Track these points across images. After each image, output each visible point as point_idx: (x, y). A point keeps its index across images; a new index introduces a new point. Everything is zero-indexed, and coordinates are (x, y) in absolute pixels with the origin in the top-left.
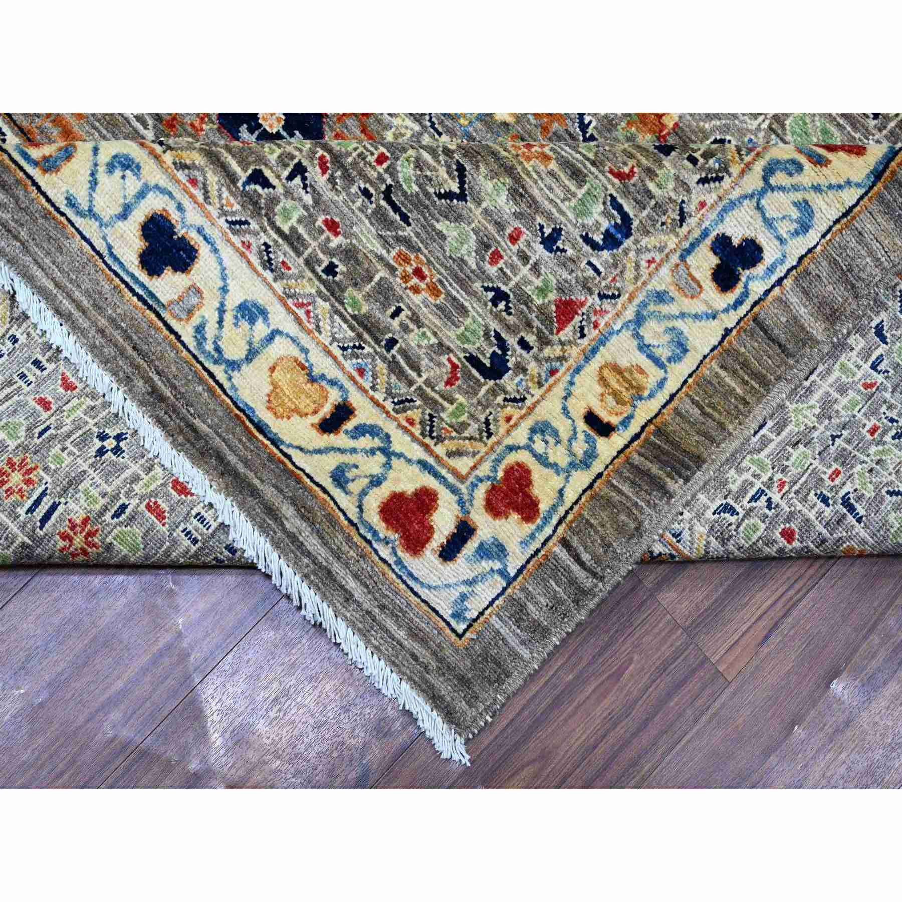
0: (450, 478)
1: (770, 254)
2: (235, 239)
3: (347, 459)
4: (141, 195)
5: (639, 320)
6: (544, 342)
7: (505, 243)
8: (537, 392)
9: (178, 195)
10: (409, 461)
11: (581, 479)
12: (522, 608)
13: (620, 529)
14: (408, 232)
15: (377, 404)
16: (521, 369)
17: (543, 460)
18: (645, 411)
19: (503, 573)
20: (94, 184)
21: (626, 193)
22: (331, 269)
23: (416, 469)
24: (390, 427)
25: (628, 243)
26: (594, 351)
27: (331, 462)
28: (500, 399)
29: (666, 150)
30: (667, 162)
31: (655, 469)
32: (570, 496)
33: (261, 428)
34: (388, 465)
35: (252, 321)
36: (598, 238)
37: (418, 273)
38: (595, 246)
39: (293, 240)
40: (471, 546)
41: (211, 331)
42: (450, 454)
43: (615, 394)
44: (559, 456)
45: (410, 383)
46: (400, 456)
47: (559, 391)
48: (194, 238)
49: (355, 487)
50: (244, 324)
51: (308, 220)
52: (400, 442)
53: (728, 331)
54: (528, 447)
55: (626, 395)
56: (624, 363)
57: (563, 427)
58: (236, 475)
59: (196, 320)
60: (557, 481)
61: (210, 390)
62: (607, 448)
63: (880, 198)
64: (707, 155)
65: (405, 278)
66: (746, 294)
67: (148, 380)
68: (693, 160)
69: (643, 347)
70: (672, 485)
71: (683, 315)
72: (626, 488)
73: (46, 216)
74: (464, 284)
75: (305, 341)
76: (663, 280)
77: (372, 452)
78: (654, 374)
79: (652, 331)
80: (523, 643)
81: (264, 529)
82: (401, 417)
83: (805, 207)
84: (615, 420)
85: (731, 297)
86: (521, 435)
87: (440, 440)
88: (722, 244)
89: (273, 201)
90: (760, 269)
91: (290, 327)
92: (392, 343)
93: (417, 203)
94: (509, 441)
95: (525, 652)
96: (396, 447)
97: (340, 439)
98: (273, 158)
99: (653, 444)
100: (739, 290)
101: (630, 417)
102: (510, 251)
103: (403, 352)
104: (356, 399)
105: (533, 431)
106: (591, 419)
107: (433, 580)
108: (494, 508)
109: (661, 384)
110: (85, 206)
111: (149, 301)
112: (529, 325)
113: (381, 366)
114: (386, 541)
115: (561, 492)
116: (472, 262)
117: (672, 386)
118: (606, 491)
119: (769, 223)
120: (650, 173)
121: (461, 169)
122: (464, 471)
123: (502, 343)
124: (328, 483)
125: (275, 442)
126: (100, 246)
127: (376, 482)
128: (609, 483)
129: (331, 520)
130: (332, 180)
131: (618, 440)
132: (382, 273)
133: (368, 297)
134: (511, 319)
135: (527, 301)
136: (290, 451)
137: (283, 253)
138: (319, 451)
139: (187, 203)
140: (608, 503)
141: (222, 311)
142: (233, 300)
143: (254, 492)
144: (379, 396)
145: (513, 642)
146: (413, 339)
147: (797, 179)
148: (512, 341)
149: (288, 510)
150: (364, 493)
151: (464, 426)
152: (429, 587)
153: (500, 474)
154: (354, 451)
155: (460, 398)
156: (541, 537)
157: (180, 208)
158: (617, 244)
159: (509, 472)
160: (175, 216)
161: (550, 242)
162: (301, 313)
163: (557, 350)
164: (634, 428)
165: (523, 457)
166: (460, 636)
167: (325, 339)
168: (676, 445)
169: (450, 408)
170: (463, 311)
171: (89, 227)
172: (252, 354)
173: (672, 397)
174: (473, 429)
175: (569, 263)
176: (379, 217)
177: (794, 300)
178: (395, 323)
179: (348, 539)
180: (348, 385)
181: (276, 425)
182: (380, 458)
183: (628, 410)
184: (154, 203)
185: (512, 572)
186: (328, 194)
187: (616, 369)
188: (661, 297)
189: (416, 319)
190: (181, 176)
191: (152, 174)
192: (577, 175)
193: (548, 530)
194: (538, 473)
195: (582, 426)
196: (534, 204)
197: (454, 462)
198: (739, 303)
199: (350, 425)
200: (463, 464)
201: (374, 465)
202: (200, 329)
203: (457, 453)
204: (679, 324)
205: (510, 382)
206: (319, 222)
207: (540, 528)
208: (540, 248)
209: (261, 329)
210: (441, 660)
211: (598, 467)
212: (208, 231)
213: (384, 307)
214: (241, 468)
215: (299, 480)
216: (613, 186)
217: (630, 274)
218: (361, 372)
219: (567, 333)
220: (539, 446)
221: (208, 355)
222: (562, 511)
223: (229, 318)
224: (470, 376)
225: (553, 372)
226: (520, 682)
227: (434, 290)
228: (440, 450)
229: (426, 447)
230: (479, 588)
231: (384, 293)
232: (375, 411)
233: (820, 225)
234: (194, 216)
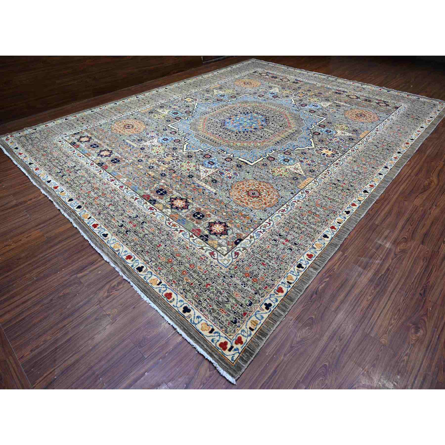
0: (229, 340)
1: (273, 305)
2: (197, 308)
3: (214, 337)
4: (183, 304)
5: (256, 314)
6: (242, 318)
7: (235, 306)
8: (242, 325)
9: (188, 304)
10: (223, 337)
11: (249, 338)
12: (242, 358)
13: (256, 345)
14: (221, 306)
15: (217, 328)
16: (239, 322)
17: (243, 335)
18: (258, 327)
19: (239, 353)
20: (177, 303)
21: (251, 299)
22: (210, 311)
23: (224, 338)
24: (220, 332)
25: (252, 305)
26: (250, 319)
27: (211, 338)
28: (236, 327)
29: (256, 293)
30: (256, 295)
31: (260, 336)
32: (248, 341)
33: (200, 333)
34: (220, 338)
35: (199, 318)
36: (248, 305)
37: (223, 311)
38: (248, 306)
39: (205, 308)
40: (233, 349)
41: (193, 320)
42: (229, 336)
43: (254, 325)
44: (246, 335)
45: (223, 325)
46: (221, 336)
47: (245, 324)
48: (191, 309)
49: (215, 342)
50: (198, 319)
51: (207, 306)
52: (222, 334)
53: (269, 315)
54: (241, 334)
55: (255, 324)
56: (254, 320)
57: (246, 330)
58: (197, 340)
59: (190, 318)
60: (246, 339)
61: (193, 328)
62: (253, 333)
63: (286, 298)
64: (262, 294)
65: (221, 311)
66: (271, 310)
67: (183, 327)
68: (260, 295)
69: (257, 318)
70: (263, 339)
71: (262, 313)
72: (256, 340)
73: (170, 307)
74: (230, 312)
75: (207, 320)
76: (258, 309)
77: (217, 336)
78: (259, 321)
79: (258, 316)
80: (243, 364)
81: (201, 348)
82: (221, 330)
83: (276, 299)
84: (254, 328)
85: (268, 311)
86: (240, 332)
87: (227, 333)
88: (266, 304)
89: (202, 303)
90: (272, 307)
91: (204, 319)
92: (219, 320)
93: (222, 302)
94: (238, 333)
95: (244, 365)
96: (221, 335)
97: (212, 334)
98: (202, 299)
99: (260, 332)
100: (270, 309)
101: (256, 328)
102: (236, 307)
103: (222, 321)
104: (214, 328)
105: (241, 331)
106: (250, 328)
107: (228, 354)
108: (236, 343)
109: (260, 323)
110: (175, 306)
111: (184, 317)
112: (240, 316)
113: (218, 322)
114: (220, 349)
115: (246, 340)
116: (230, 309)
117: (262, 323)
118: (253, 340)
119: (272, 301)
120: (254, 297)
121: (228, 299)
122: (231, 338)
123: (236, 319)
124: (211, 342)
125: (203, 335)
126: (177, 310)
127: (218, 341)
128: (254, 339)
129: (212, 347)
130: (210, 301)
131: (255, 331)
132: (217, 311)
133: (216, 314)
134: (237, 315)
135: (239, 313)
136: (205, 336)
137: (203, 309)
138: (209, 336)
139: (189, 304)
140: (254, 342)
141: (194, 317)
142: (196, 315)
143: (200, 343)
144: (218, 327)
145: (241, 363)
146: (223, 319)
147: (274, 296)
148: (237, 318)
149: (205, 346)
150: (216, 343)
151: (231, 331)
152: (227, 356)
153: (237, 338)
154: (214, 336)
155: (230, 327)
156: (244, 346)
157: (189, 305)
158: (251, 305)
159: (238, 338)
160: (188, 306)
161: (241, 306)
162: (206, 317)
163: (244, 319)
164: (257, 329)
165: (240, 335)
166: (233, 363)
167: (210, 320)
168: (263, 332)
169: (229, 328)
170: (230, 315)
171: (176, 308)
172: (199, 323)
173: (262, 324)
174: (232, 332)
175: (245, 308)
176: (217, 305)
177: (278, 310)
178: (220, 317)
179: (214, 349)
180: (213, 326)
181: (202, 332)
182: (219, 337)
183: (256, 327)
184: (185, 305)
185: (240, 352)
186: (209, 302)
187: (253, 321)
188: (258, 311)
189: (223, 316)
190: (189, 302)
191: (185, 302)
192: (244, 298)
193: (245, 345)
194: (243, 337)
195: (249, 330)
196: (238, 301)
197: (230, 337)
198: (270, 311)
199: (214, 332)
200: (231, 337)
201: (217, 338)
202: (191, 320)
203: (230, 335)
204: (262, 314)
205: (237, 324)
206: (208, 305)
207: (243, 345)
208: (240, 307)
209: (200, 319)
210: (230, 367)
211: (252, 336)
212: (193, 308)
213: (218, 315)
214: (198, 339)
215: (206, 341)
216: (249, 299)
217: (253, 309)
218: (215, 323)
219: (245, 317)
220: (242, 333)
221: (192, 323)
222: (247, 343)
223: (195, 318)
224: (231, 324)
225: (244, 322)
226: (244, 370)
227: (225, 313)
228: (228, 335)
229: (226, 335)
230: (235, 355)
231: (218, 313)
232: (218, 329)
233: (279, 301)
234: (190, 306)
